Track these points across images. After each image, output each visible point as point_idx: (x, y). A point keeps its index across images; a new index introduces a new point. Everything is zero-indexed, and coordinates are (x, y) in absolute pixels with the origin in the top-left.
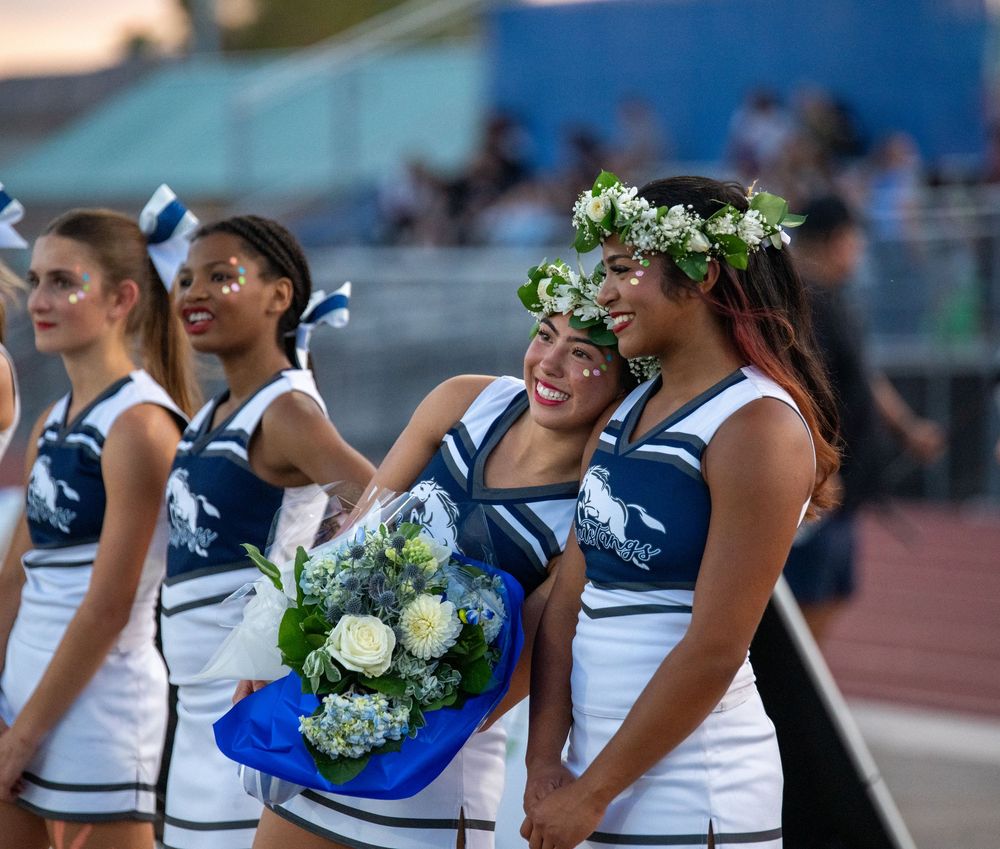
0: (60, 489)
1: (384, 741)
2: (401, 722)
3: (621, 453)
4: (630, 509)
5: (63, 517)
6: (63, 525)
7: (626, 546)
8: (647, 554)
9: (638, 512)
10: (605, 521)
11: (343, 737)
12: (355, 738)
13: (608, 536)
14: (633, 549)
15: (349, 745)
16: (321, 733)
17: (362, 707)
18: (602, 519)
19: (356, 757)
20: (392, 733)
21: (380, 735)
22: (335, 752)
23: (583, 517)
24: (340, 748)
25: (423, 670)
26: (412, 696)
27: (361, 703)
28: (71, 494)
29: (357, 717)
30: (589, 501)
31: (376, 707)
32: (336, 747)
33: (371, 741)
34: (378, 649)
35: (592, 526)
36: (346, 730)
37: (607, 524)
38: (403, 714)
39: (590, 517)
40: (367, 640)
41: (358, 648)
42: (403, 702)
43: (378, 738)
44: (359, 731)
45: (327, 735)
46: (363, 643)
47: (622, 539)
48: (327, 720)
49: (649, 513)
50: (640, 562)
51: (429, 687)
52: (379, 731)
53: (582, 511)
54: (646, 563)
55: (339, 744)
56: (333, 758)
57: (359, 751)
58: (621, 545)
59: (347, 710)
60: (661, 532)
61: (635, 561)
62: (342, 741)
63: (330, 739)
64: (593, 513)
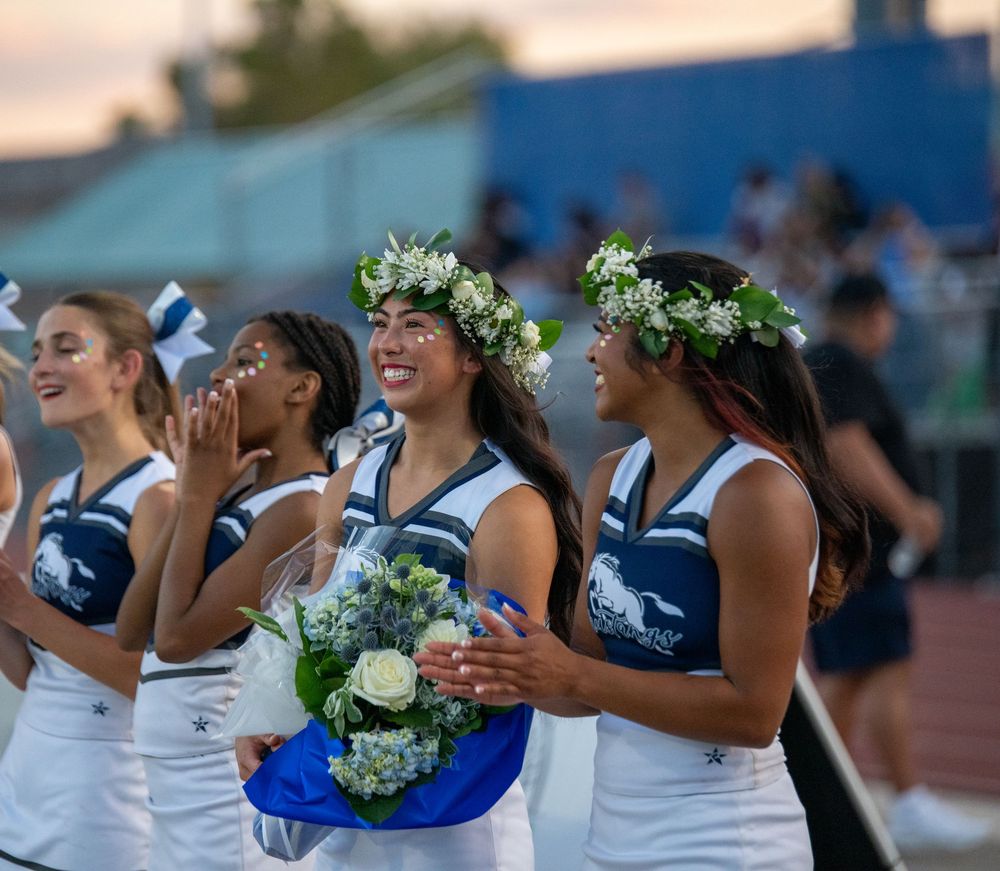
0: (75, 566)
1: (416, 775)
2: (431, 754)
3: (629, 540)
4: (644, 598)
5: (77, 595)
6: (77, 604)
7: (647, 635)
8: (669, 641)
9: (653, 600)
10: (621, 612)
11: (375, 774)
12: (388, 773)
13: (626, 627)
14: (653, 637)
15: (382, 782)
16: (352, 773)
17: (391, 741)
18: (618, 610)
19: (390, 793)
20: (423, 765)
21: (411, 768)
22: (368, 790)
23: (597, 607)
24: (373, 786)
25: (445, 697)
26: (440, 725)
27: (389, 738)
28: (86, 572)
29: (387, 751)
30: (601, 591)
31: (406, 740)
32: (369, 785)
33: (404, 774)
34: (401, 681)
35: (608, 617)
36: (377, 766)
37: (623, 615)
38: (433, 746)
39: (604, 607)
40: (389, 673)
41: (383, 682)
42: (431, 733)
43: (409, 772)
44: (390, 766)
45: (359, 774)
46: (387, 676)
47: (642, 628)
48: (358, 757)
49: (665, 599)
50: (663, 649)
51: (454, 713)
52: (410, 764)
53: (595, 601)
54: (669, 649)
55: (372, 781)
56: (366, 799)
57: (392, 788)
58: (641, 634)
59: (376, 745)
60: (680, 617)
61: (658, 648)
62: (374, 778)
63: (362, 777)
64: (608, 604)
